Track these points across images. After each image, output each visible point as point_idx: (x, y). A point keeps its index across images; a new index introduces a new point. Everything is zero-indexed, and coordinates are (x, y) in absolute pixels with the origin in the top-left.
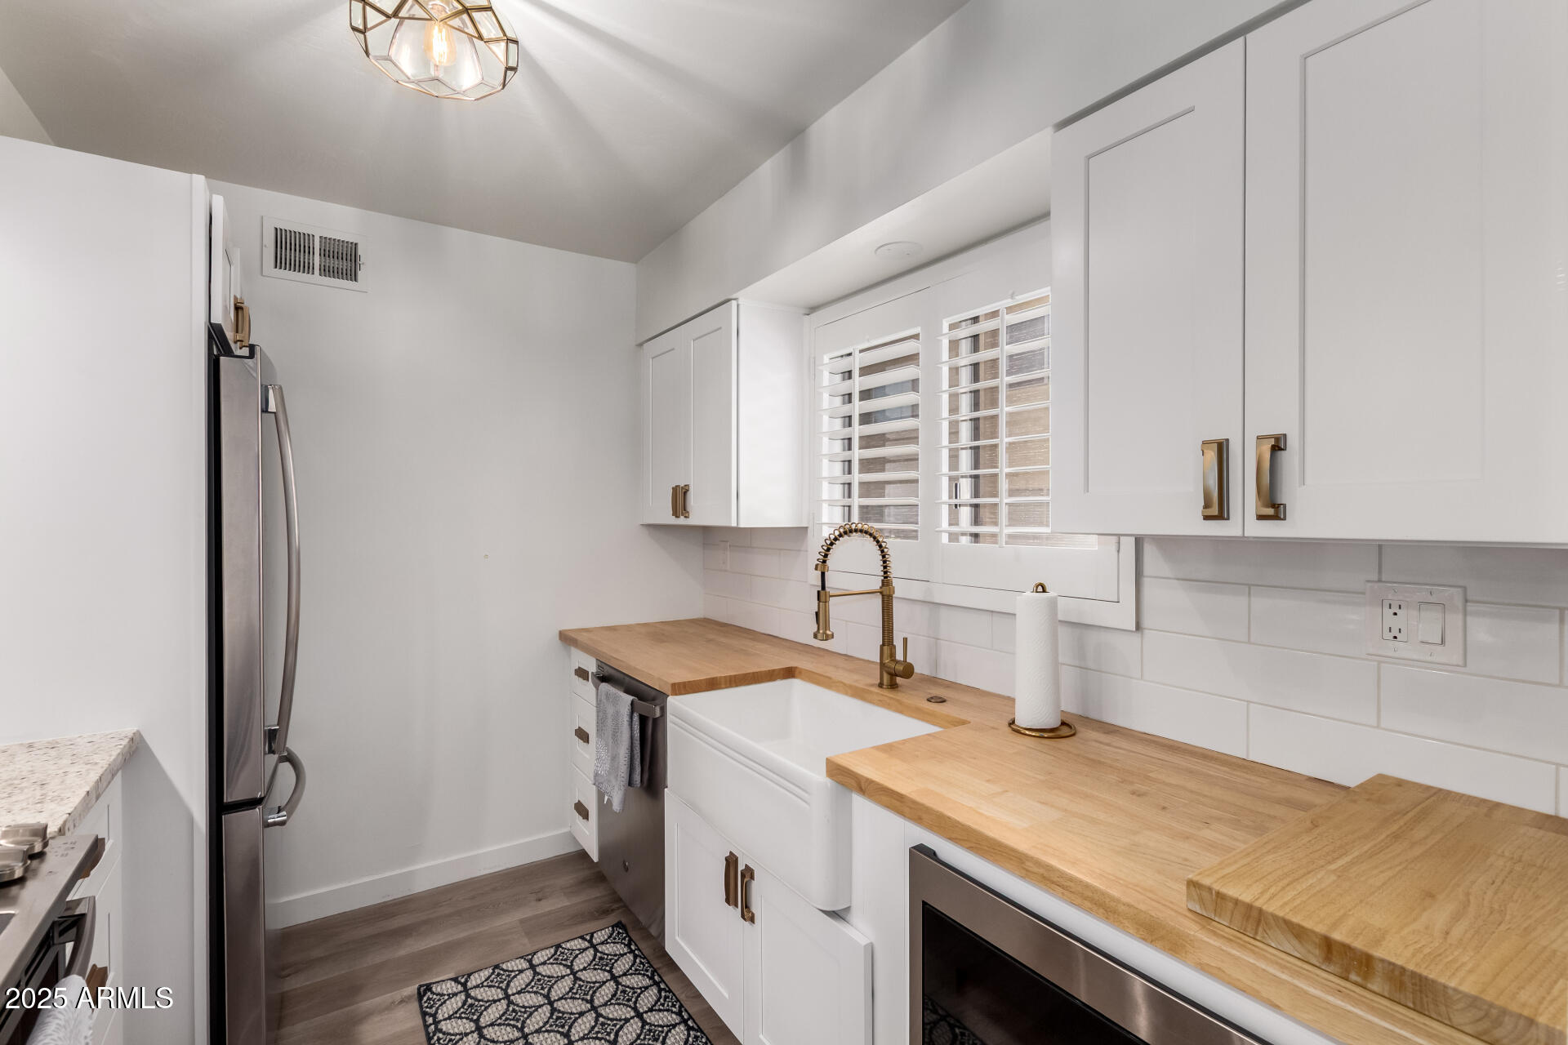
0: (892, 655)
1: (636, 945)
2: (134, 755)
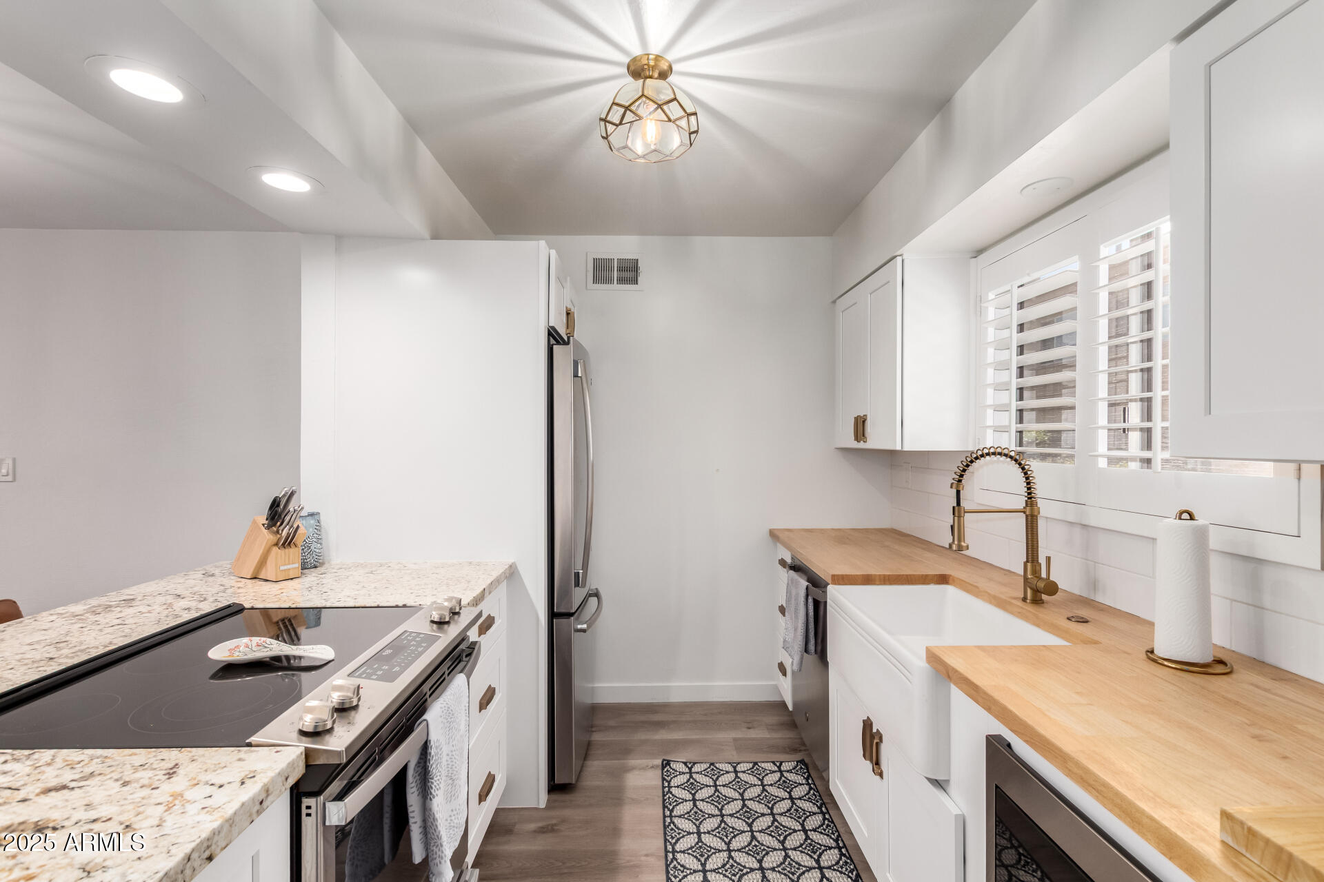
0: (1036, 572)
1: (813, 780)
2: (511, 574)
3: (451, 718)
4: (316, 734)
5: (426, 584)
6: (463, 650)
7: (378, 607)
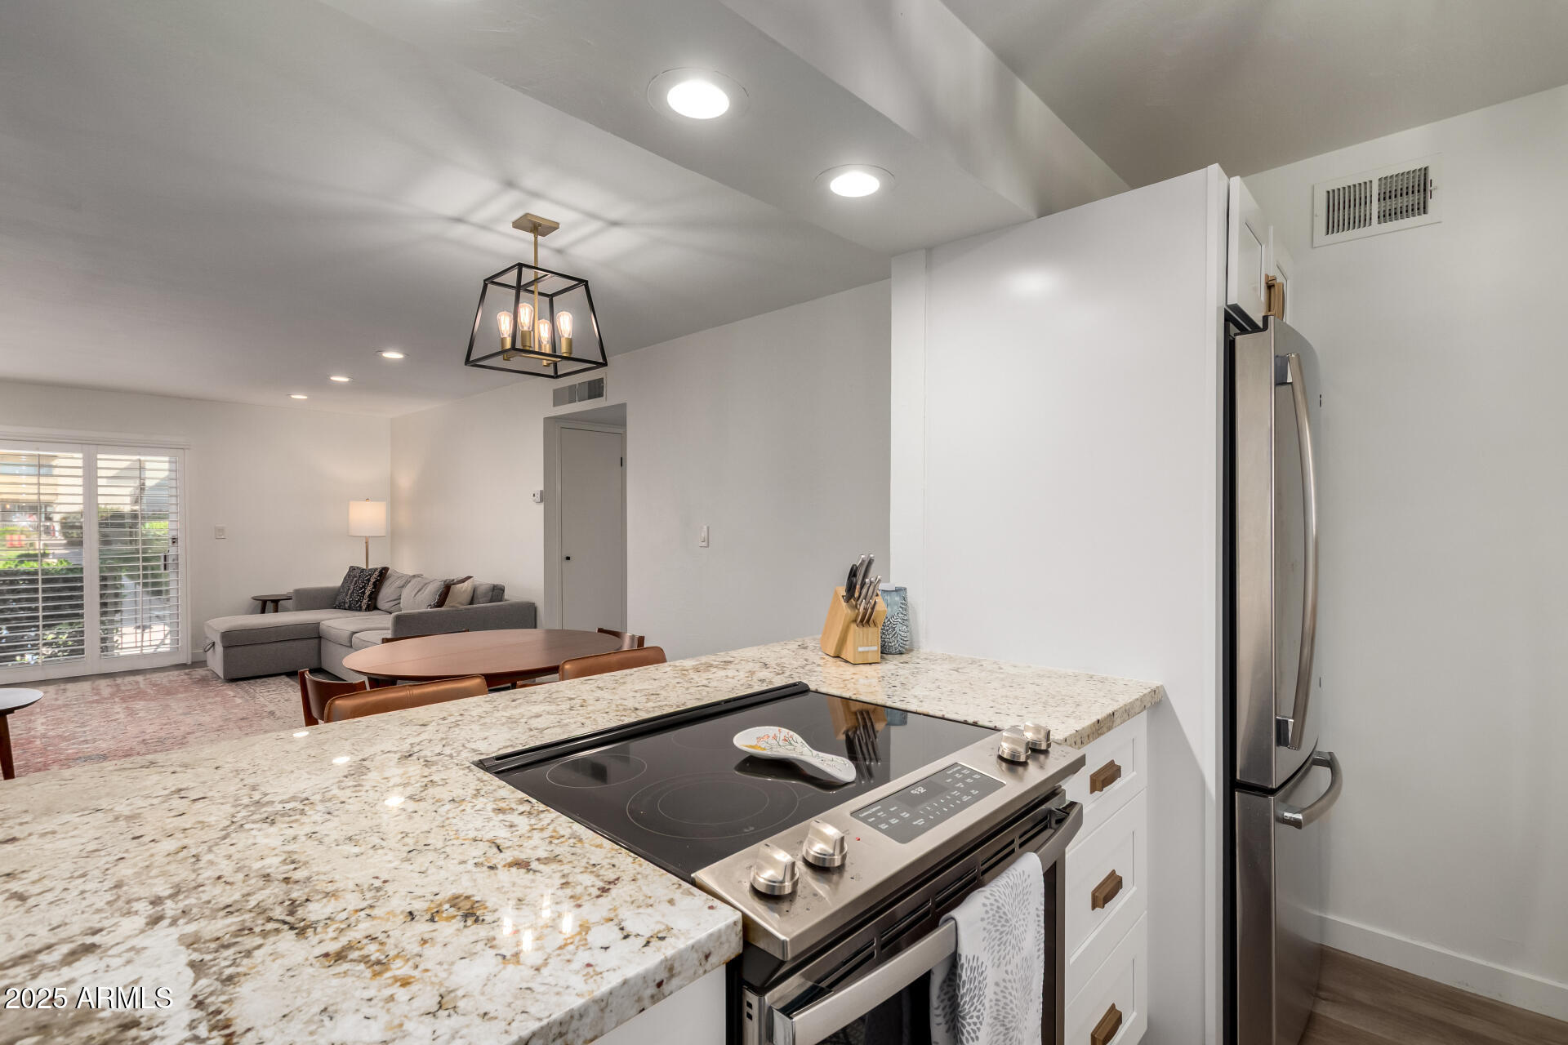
2: (1156, 704)
3: (1003, 926)
4: (770, 897)
5: (1016, 698)
6: (1050, 812)
7: (943, 718)
